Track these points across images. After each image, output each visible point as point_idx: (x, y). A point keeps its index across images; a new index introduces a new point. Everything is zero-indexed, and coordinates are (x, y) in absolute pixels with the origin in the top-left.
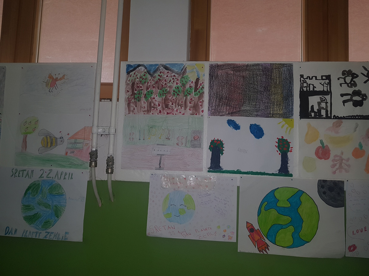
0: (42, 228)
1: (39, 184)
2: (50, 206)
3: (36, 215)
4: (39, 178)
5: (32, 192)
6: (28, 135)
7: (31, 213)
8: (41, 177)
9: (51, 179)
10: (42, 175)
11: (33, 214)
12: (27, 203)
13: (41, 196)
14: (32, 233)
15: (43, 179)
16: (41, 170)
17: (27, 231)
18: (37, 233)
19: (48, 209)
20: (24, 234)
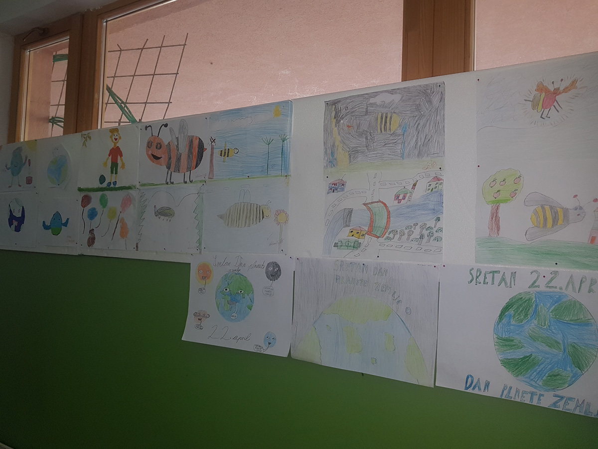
0: (544, 386)
1: (530, 300)
2: (559, 343)
3: (528, 360)
4: (529, 287)
5: (515, 315)
6: (501, 204)
7: (518, 354)
8: (533, 285)
9: (558, 290)
10: (535, 282)
11: (522, 357)
12: (506, 335)
13: (536, 322)
14: (523, 393)
15: (537, 289)
16: (532, 273)
17: (511, 388)
18: (532, 394)
19: (554, 350)
20: (505, 393)
